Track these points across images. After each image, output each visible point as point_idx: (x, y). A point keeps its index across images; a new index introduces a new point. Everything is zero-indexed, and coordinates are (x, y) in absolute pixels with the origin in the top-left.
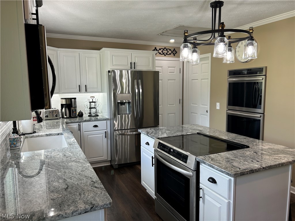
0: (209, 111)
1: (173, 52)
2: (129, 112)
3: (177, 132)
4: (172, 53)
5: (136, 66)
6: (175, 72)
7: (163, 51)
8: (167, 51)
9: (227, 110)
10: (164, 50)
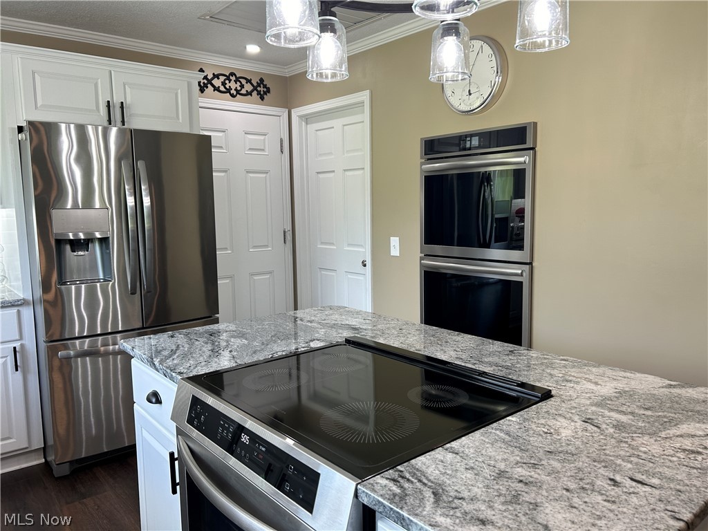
0: (368, 263)
1: (259, 89)
2: (104, 275)
3: (275, 342)
4: (255, 92)
5: (130, 115)
6: (267, 149)
7: (227, 82)
8: (238, 83)
9: (421, 259)
10: (230, 81)
